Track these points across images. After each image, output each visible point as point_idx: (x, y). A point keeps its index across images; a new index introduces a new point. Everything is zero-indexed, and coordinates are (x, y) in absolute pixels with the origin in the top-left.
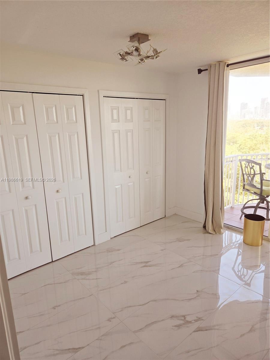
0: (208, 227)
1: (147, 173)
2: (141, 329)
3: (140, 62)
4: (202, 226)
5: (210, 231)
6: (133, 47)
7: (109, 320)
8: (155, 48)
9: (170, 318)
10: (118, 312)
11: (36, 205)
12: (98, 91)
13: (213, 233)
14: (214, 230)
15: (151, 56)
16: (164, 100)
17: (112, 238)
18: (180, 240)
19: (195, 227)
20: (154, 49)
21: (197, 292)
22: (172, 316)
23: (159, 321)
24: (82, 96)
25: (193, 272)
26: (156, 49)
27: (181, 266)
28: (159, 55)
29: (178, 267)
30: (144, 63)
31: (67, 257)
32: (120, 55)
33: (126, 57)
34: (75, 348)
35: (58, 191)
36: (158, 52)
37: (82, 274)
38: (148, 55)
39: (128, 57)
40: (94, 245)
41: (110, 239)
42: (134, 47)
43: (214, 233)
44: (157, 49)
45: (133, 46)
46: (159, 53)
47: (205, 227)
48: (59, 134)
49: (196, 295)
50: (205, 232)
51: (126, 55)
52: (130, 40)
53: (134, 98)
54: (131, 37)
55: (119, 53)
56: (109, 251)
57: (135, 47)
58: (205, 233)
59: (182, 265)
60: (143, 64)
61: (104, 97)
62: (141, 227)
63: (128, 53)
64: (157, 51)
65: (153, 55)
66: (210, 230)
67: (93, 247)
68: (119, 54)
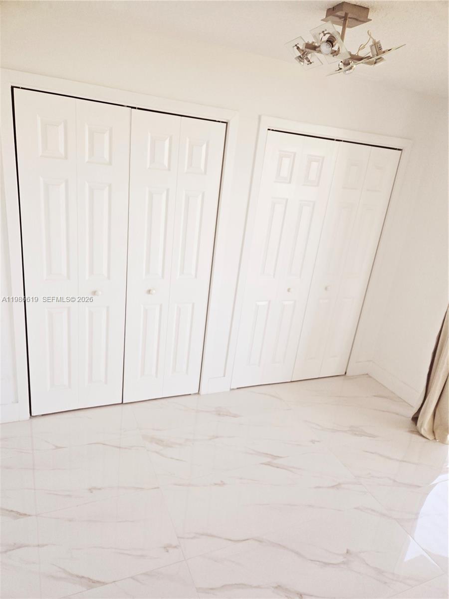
0: (421, 422)
1: (326, 289)
2: (212, 589)
3: (341, 69)
4: (411, 417)
5: (423, 432)
6: (322, 34)
7: (167, 548)
8: (377, 41)
9: (273, 587)
10: (188, 538)
11: (108, 307)
12: (260, 117)
13: (428, 437)
14: (433, 432)
15: (366, 58)
16: (399, 150)
17: (233, 389)
18: (355, 431)
19: (397, 414)
20: (374, 41)
21: (347, 552)
22: (279, 586)
23: (251, 587)
24: (225, 124)
25: (355, 508)
26: (378, 43)
27: (337, 486)
28: (384, 56)
29: (329, 487)
30: (351, 71)
31: (148, 402)
32: (298, 48)
33: (309, 56)
34: (91, 580)
35: (149, 292)
36: (383, 50)
37: (159, 442)
38: (362, 54)
39: (313, 56)
40: (198, 393)
41: (229, 389)
42: (325, 35)
43: (431, 437)
44: (381, 43)
45: (323, 32)
46: (384, 52)
47: (415, 419)
48: (168, 190)
49: (341, 559)
50: (413, 430)
51: (307, 50)
52: (327, 16)
53: (333, 140)
54: (329, 10)
55: (296, 45)
56: (219, 413)
57: (328, 36)
58: (412, 432)
59: (339, 484)
60: (348, 74)
61: (269, 129)
62: (291, 382)
63: (313, 48)
64: (380, 48)
65: (370, 55)
66: (424, 429)
67: (197, 397)
68: (296, 47)
